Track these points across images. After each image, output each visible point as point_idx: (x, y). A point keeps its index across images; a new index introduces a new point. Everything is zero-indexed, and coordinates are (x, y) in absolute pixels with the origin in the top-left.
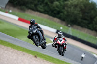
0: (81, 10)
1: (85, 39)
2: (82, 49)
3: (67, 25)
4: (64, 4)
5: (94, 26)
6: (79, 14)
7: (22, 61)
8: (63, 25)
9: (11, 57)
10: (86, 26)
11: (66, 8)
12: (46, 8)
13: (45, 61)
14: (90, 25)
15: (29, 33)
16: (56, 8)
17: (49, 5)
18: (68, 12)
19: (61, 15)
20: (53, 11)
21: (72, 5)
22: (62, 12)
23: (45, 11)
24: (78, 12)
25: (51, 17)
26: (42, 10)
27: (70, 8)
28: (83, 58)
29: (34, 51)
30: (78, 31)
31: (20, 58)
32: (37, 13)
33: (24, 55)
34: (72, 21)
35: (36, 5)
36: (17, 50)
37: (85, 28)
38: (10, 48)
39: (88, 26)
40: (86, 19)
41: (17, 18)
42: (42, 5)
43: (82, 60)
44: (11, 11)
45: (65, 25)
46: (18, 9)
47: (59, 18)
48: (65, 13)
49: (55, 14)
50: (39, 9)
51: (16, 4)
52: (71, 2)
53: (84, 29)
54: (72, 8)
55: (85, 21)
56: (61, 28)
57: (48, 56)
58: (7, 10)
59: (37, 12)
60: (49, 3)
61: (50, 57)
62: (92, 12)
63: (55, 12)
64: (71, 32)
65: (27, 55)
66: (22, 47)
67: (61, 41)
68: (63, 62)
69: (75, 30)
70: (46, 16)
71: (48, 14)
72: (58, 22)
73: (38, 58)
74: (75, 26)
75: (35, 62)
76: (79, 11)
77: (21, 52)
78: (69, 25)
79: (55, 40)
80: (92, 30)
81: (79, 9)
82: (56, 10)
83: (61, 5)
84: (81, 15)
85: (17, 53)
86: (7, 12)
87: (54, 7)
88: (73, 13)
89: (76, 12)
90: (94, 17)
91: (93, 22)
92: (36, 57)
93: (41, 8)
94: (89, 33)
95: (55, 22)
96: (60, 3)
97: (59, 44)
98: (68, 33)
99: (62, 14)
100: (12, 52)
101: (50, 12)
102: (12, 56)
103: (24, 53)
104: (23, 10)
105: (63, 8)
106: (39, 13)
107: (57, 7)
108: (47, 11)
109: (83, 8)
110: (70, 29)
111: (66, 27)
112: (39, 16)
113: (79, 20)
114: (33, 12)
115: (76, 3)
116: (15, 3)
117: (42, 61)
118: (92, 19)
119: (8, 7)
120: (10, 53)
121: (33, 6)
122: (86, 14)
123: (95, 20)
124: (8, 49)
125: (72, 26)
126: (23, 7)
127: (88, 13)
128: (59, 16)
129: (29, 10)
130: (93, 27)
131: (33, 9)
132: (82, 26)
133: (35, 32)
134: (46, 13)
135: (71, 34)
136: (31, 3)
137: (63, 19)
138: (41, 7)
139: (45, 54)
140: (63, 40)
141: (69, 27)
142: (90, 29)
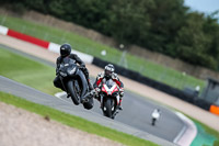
0: (149, 11)
1: (159, 79)
2: (152, 100)
3: (117, 47)
5: (179, 49)
6: (144, 20)
7: (16, 128)
8: (107, 47)
10: (161, 49)
11: (114, 7)
12: (69, 7)
13: (67, 127)
14: (170, 47)
16: (93, 8)
18: (119, 16)
19: (103, 24)
20: (84, 14)
22: (105, 17)
23: (68, 14)
24: (142, 16)
25: (80, 28)
26: (60, 12)
27: (124, 6)
28: (154, 119)
30: (142, 59)
31: (11, 120)
33: (20, 114)
34: (128, 37)
37: (159, 51)
39: (164, 48)
40: (159, 33)
41: (4, 30)
43: (153, 124)
45: (111, 46)
46: (8, 9)
47: (99, 30)
48: (113, 17)
49: (89, 20)
50: (54, 9)
53: (156, 54)
54: (129, 6)
55: (157, 37)
56: (104, 53)
57: (74, 117)
59: (48, 17)
61: (79, 119)
62: (174, 16)
63: (90, 16)
64: (126, 61)
65: (27, 114)
68: (109, 129)
69: (134, 58)
70: (70, 25)
71: (74, 20)
72: (96, 39)
73: (51, 120)
74: (135, 48)
75: (44, 130)
76: (145, 14)
77: (13, 107)
78: (122, 46)
79: (98, 82)
80: (174, 57)
81: (144, 10)
82: (91, 11)
84: (148, 24)
85: (5, 111)
87: (87, 6)
88: (130, 18)
89: (136, 15)
90: (179, 28)
91: (177, 39)
92: (47, 118)
94: (167, 65)
95: (90, 38)
99: (104, 21)
101: (79, 17)
103: (21, 110)
104: (17, 12)
105: (108, 8)
106: (53, 19)
107: (94, 4)
108: (72, 15)
109: (154, 6)
110: (124, 54)
111: (115, 51)
112: (54, 25)
113: (145, 34)
114: (41, 16)
117: (60, 129)
118: (173, 32)
121: (41, 2)
122: (161, 21)
123: (180, 33)
125: (127, 48)
126: (19, 5)
127: (163, 18)
128: (99, 25)
129: (32, 12)
130: (175, 49)
131: (40, 11)
132: (151, 49)
134: (70, 18)
135: (126, 66)
137: (106, 33)
138: (58, 5)
139: (66, 112)
140: (115, 85)
141: (122, 50)
142: (168, 54)
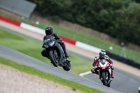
3: (120, 44)
4: (115, 14)
6: (136, 27)
8: (113, 44)
9: (38, 91)
11: (118, 19)
12: (89, 18)
15: (43, 47)
16: (104, 19)
17: (93, 14)
18: (120, 25)
20: (99, 23)
21: (126, 14)
22: (112, 25)
23: (88, 23)
24: (135, 25)
25: (96, 32)
26: (84, 22)
27: (124, 18)
29: (72, 82)
30: (136, 52)
32: (75, 25)
33: (57, 87)
35: (74, 15)
36: (46, 80)
38: (37, 77)
42: (84, 15)
44: (37, 23)
45: (116, 44)
46: (49, 19)
47: (108, 33)
48: (117, 25)
49: (101, 27)
50: (79, 20)
51: (46, 13)
52: (125, 9)
54: (127, 18)
56: (111, 48)
58: (33, 22)
60: (93, 12)
63: (102, 24)
64: (125, 53)
66: (53, 76)
67: (103, 64)
69: (131, 51)
71: (92, 27)
72: (106, 39)
73: (77, 91)
74: (131, 45)
76: (137, 24)
77: (53, 82)
78: (122, 44)
79: (96, 62)
81: (136, 21)
82: (103, 21)
83: (110, 14)
85: (47, 84)
86: (32, 25)
87: (100, 18)
88: (128, 26)
89: (132, 24)
92: (74, 90)
93: (82, 19)
95: (102, 39)
96: (108, 11)
97: (101, 68)
98: (121, 55)
99: (111, 28)
100: (39, 83)
101: (95, 25)
102: (40, 89)
103: (57, 84)
104: (55, 21)
105: (114, 19)
106: (79, 26)
107: (105, 17)
108: (91, 23)
111: (118, 47)
113: (137, 36)
114: (71, 24)
115: (132, 12)
116: (44, 11)
119: (33, 17)
120: (37, 84)
121: (71, 15)
124: (33, 78)
125: (126, 45)
126: (56, 17)
128: (108, 30)
129: (65, 22)
131: (70, 21)
133: (52, 44)
134: (89, 25)
135: (125, 56)
136: (68, 11)
138: (82, 17)
141: (123, 46)
